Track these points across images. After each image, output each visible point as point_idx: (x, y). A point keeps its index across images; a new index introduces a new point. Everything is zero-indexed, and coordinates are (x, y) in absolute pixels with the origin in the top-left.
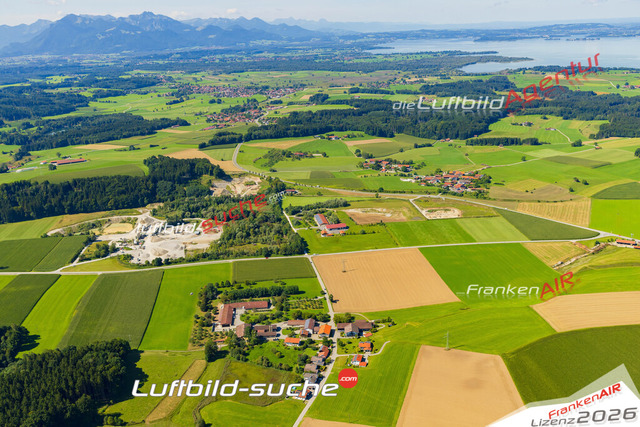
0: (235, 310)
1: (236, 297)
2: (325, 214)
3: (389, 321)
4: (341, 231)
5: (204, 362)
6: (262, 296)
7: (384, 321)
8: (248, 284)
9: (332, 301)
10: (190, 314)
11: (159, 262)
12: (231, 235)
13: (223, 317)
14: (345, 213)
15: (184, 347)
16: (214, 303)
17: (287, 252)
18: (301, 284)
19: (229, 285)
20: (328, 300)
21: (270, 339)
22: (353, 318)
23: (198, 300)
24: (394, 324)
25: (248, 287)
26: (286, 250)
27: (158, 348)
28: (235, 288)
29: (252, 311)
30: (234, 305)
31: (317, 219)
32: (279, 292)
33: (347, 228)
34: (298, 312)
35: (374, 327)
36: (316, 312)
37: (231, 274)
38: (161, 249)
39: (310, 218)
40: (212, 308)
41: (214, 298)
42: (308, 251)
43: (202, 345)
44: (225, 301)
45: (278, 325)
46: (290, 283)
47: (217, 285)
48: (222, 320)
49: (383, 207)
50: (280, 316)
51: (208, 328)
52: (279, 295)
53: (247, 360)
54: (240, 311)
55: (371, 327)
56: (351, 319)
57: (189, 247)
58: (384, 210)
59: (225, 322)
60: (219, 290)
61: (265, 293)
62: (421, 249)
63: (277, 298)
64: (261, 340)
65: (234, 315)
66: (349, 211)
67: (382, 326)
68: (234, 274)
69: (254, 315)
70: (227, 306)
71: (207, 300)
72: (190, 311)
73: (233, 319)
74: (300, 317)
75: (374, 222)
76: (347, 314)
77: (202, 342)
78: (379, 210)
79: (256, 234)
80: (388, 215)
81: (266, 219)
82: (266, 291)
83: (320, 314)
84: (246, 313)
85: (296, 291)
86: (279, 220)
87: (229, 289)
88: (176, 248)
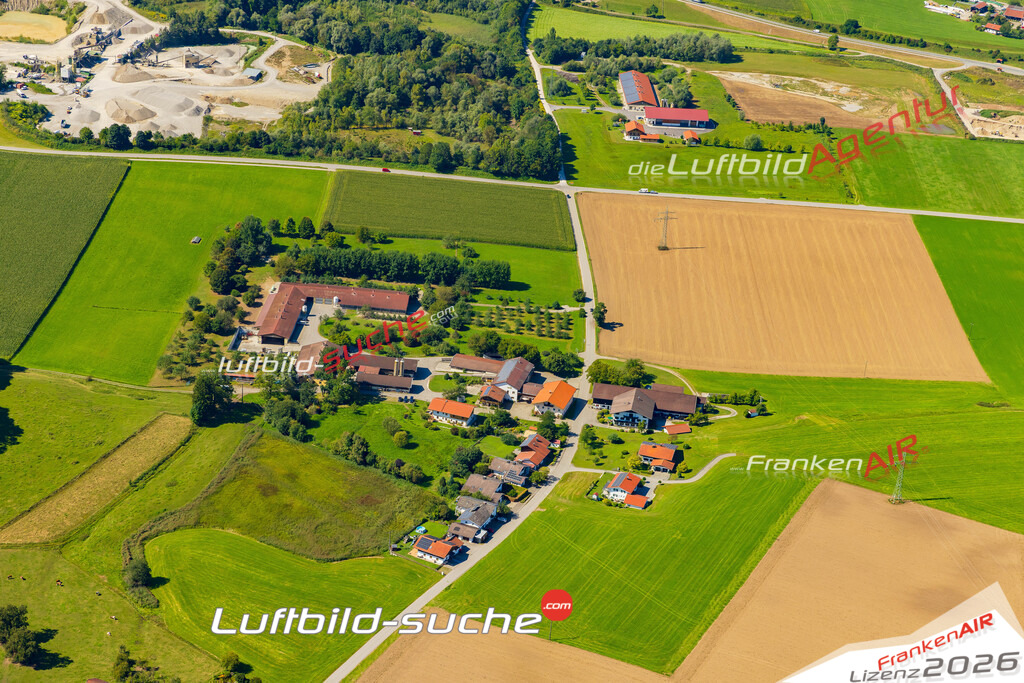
0: (310, 302)
1: (319, 269)
2: (656, 75)
3: (753, 403)
4: (688, 133)
5: (188, 422)
6: (399, 278)
7: (737, 401)
8: (365, 237)
9: (602, 323)
10: (178, 295)
11: (119, 138)
12: (350, 94)
13: (270, 315)
14: (717, 82)
15: (139, 374)
16: (254, 276)
17: (506, 167)
18: (522, 264)
19: (308, 231)
20: (590, 319)
21: (392, 396)
22: (649, 378)
23: (209, 258)
24: (763, 412)
25: (365, 247)
26: (502, 159)
27: (67, 369)
28: (325, 243)
29: (358, 315)
30: (310, 291)
31: (626, 86)
32: (449, 274)
33: (711, 124)
34: (491, 336)
35: (703, 413)
36: (543, 345)
37: (325, 205)
38: (137, 103)
39: (606, 80)
40: (244, 288)
41: (257, 261)
42: (570, 174)
43: (190, 380)
44: (288, 275)
45: (423, 362)
46: (490, 254)
47: (276, 226)
48: (266, 323)
49: (842, 81)
50: (436, 337)
51: (220, 340)
52: (450, 281)
53: (307, 439)
54: (325, 309)
55: (691, 408)
56: (641, 379)
57: (221, 112)
58: (845, 90)
59: (270, 331)
60: (276, 241)
61: (409, 271)
62: (920, 221)
63: (440, 290)
64: (363, 394)
65: (305, 315)
66: (733, 77)
67: (730, 412)
68: (332, 206)
69: (360, 324)
70: (290, 288)
71: (235, 263)
72: (179, 285)
73: (298, 327)
74: (491, 350)
75: (799, 121)
76: (634, 364)
77: (194, 371)
78: (829, 87)
79: (427, 101)
80: (851, 107)
81: (468, 62)
82: (413, 265)
83: (555, 350)
84: (341, 317)
85: (500, 279)
86: (508, 72)
87: (304, 244)
88: (181, 108)
